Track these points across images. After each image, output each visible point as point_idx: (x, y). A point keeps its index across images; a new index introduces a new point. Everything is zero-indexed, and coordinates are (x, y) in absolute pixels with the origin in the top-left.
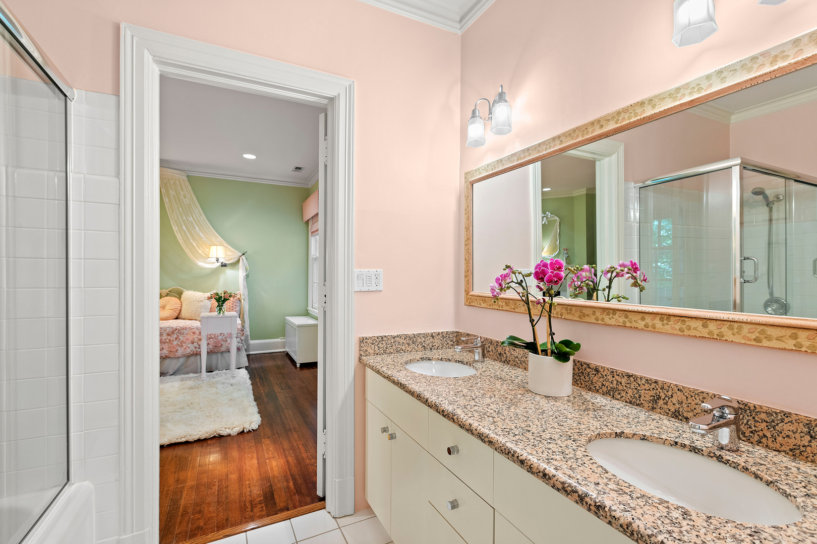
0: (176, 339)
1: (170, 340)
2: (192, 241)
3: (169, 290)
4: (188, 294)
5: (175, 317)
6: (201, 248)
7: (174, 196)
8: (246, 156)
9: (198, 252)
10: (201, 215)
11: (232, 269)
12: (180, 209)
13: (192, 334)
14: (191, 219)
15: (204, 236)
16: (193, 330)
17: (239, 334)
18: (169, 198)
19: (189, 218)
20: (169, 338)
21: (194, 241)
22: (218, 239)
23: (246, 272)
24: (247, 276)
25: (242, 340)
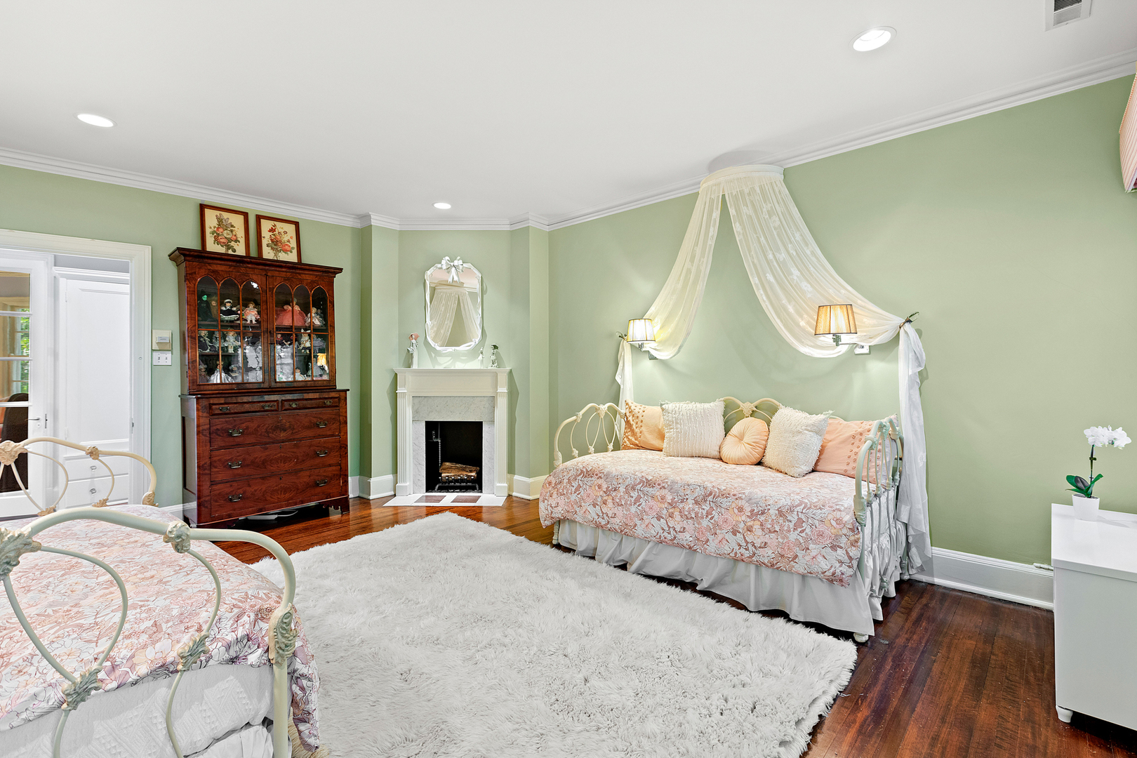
0: (708, 514)
1: (697, 514)
2: (785, 301)
3: (756, 403)
4: (787, 416)
5: (756, 461)
6: (805, 316)
7: (750, 217)
8: (862, 45)
9: (798, 326)
10: (807, 245)
11: (883, 360)
12: (762, 239)
13: (736, 511)
14: (782, 256)
15: (810, 289)
16: (740, 503)
17: (844, 540)
18: (742, 223)
19: (778, 255)
20: (696, 509)
21: (790, 302)
22: (843, 291)
23: (920, 365)
24: (922, 376)
25: (851, 558)
